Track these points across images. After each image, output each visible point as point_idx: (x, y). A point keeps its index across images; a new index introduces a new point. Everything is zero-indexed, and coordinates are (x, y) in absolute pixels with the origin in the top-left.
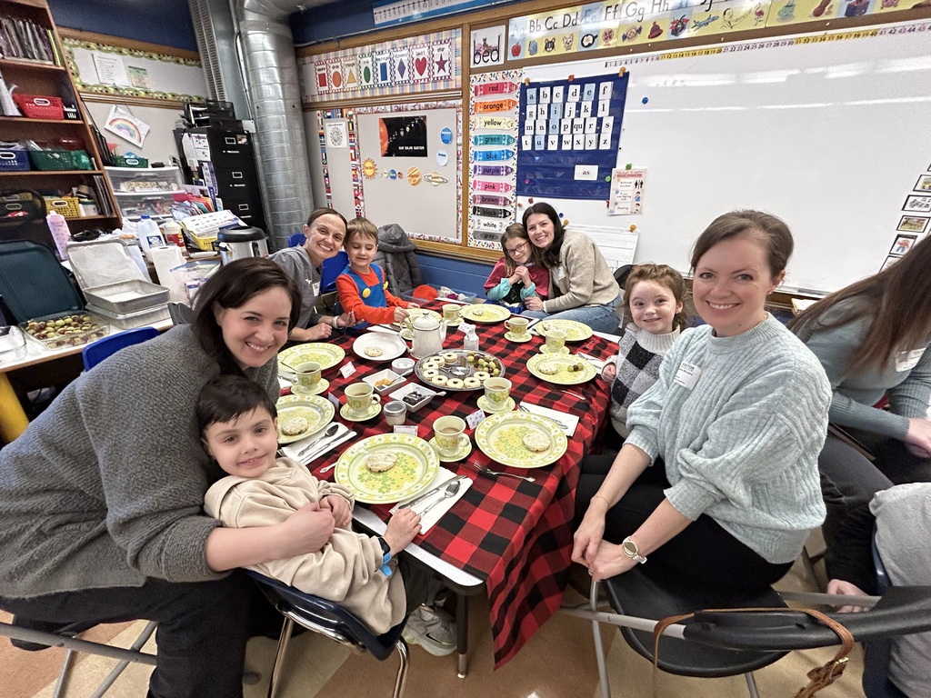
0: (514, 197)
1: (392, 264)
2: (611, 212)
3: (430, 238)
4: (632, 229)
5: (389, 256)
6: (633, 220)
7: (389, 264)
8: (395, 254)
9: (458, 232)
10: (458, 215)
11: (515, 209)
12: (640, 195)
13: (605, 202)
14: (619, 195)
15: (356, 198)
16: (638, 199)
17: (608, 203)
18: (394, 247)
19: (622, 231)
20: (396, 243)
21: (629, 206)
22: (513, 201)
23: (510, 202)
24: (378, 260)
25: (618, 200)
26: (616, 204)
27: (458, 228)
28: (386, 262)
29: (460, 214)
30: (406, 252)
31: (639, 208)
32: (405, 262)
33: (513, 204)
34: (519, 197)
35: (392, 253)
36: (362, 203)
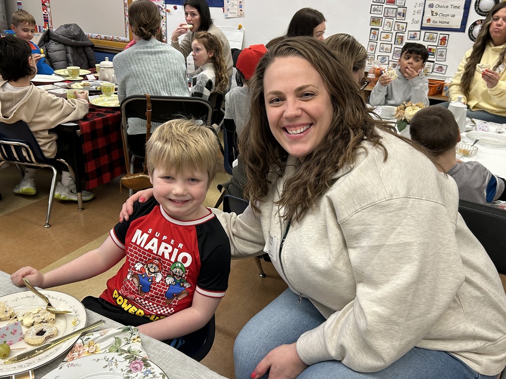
0: (164, 5)
1: (73, 56)
2: (226, 16)
3: (106, 38)
4: (240, 28)
5: (69, 49)
6: (240, 21)
7: (69, 55)
8: (75, 47)
9: (126, 32)
10: (125, 19)
11: (166, 14)
12: (242, 4)
13: (221, 9)
14: (229, 3)
15: (43, 4)
16: (241, 7)
17: (224, 9)
18: (73, 41)
19: (234, 29)
20: (75, 38)
21: (236, 11)
22: (163, 8)
23: (162, 9)
24: (60, 50)
25: (229, 7)
26: (228, 10)
27: (126, 29)
28: (67, 53)
29: (127, 18)
30: (84, 47)
31: (242, 13)
32: (84, 55)
33: (164, 11)
34: (167, 5)
35: (72, 46)
36: (49, 9)
